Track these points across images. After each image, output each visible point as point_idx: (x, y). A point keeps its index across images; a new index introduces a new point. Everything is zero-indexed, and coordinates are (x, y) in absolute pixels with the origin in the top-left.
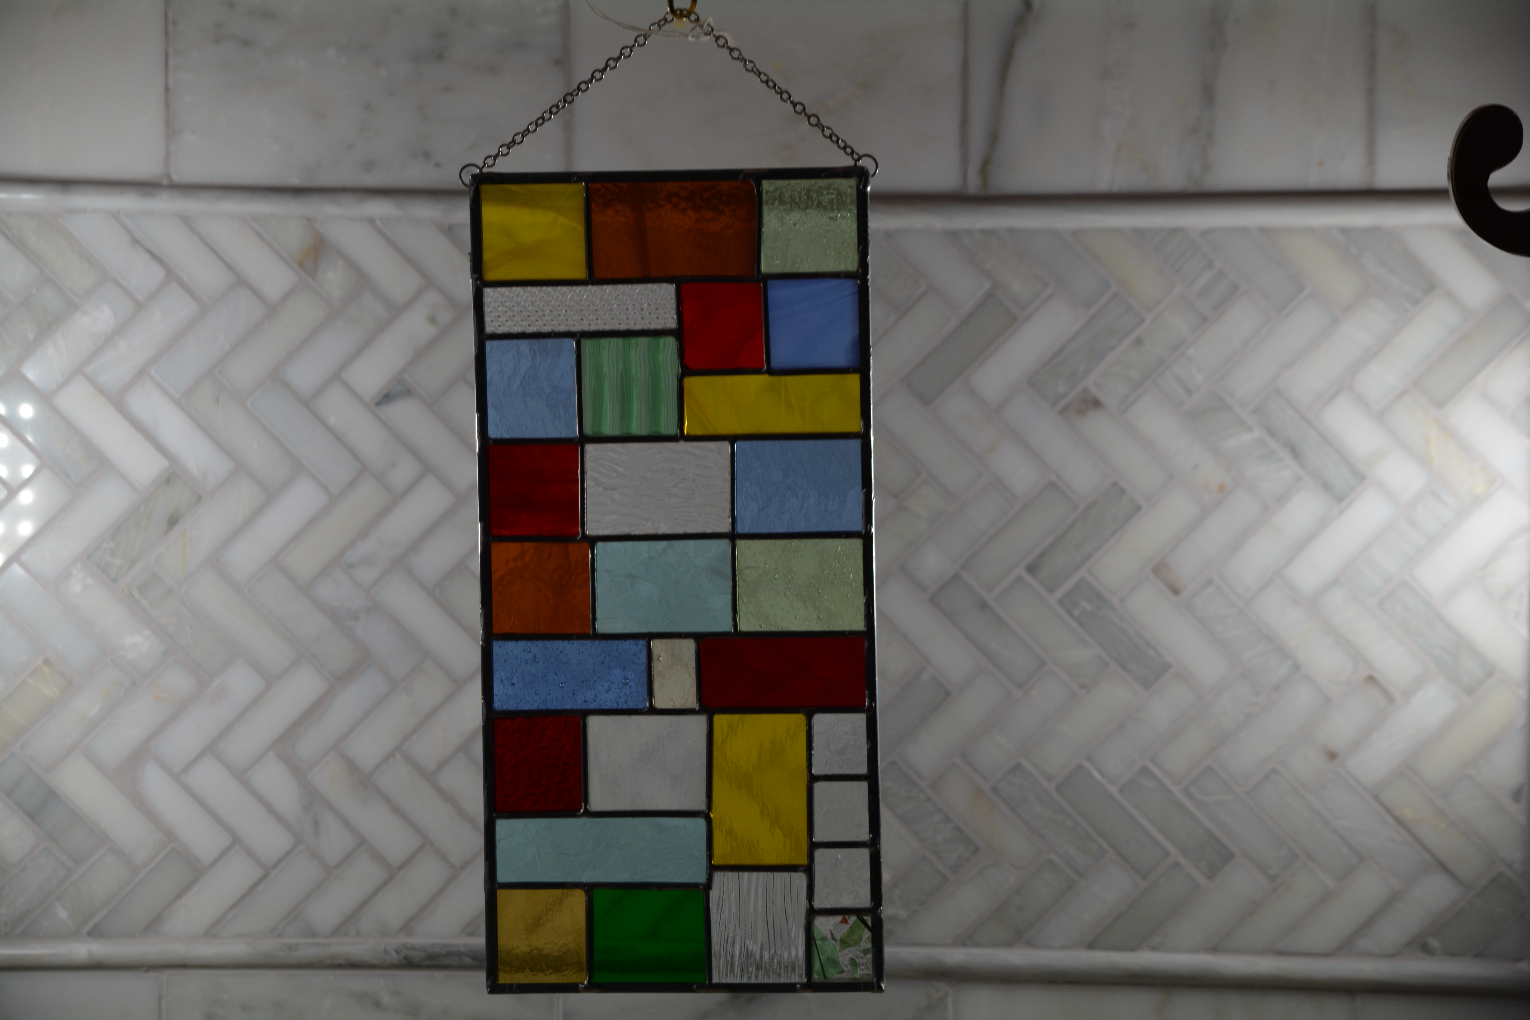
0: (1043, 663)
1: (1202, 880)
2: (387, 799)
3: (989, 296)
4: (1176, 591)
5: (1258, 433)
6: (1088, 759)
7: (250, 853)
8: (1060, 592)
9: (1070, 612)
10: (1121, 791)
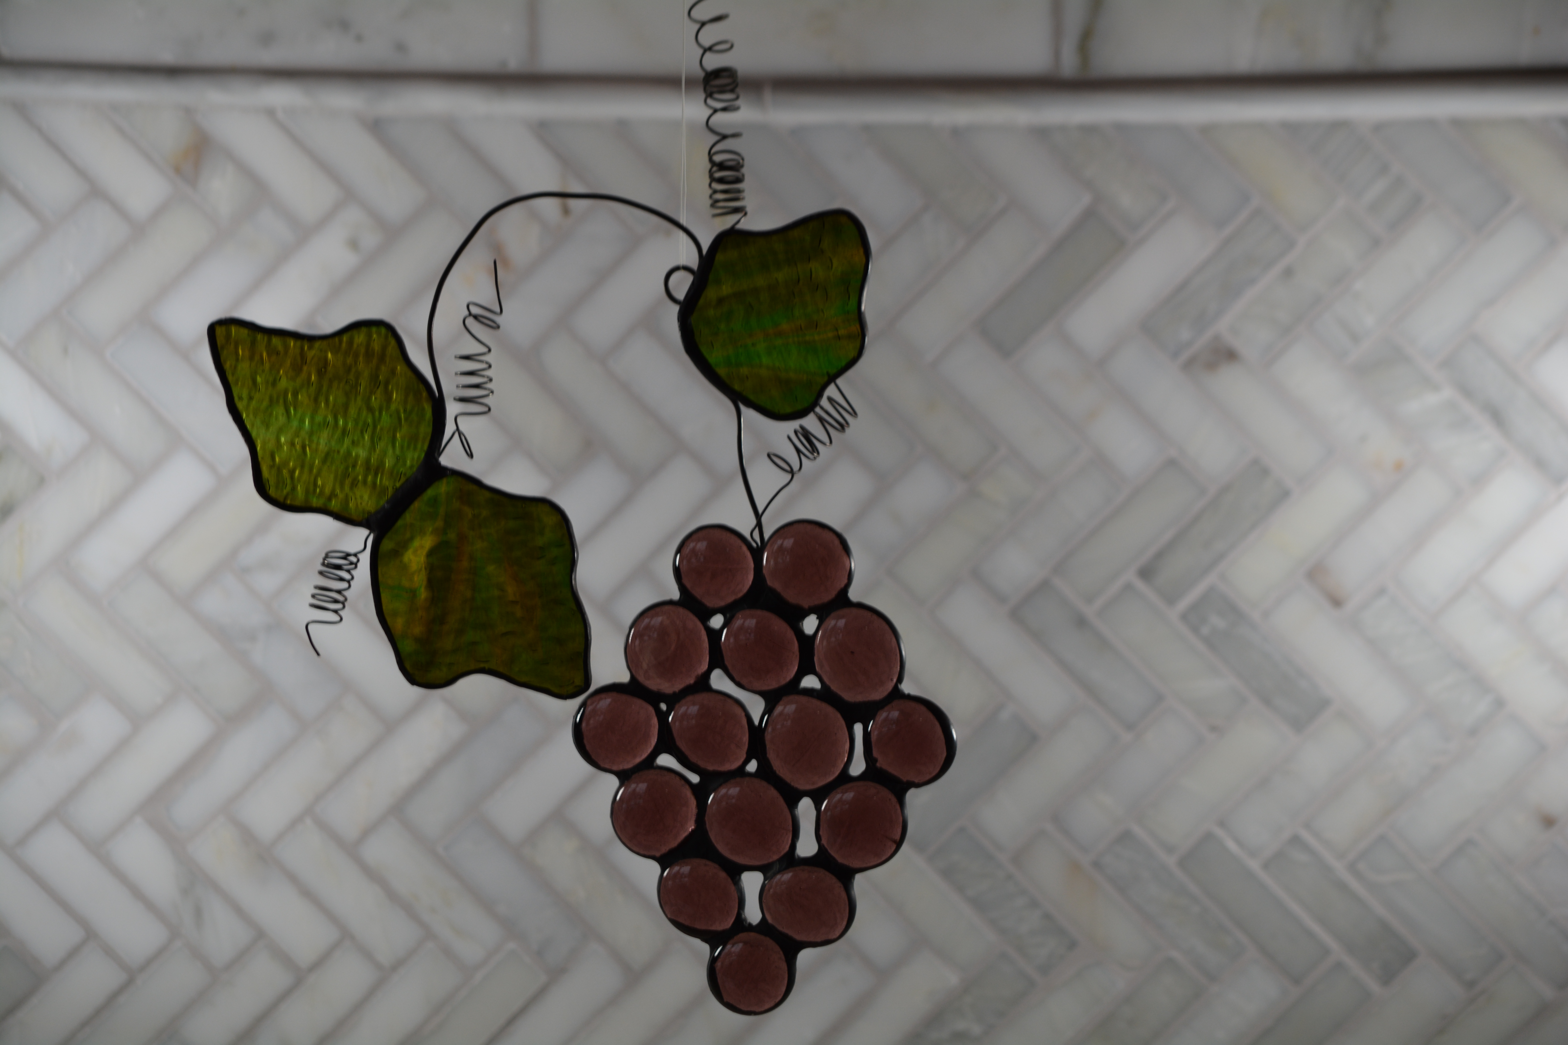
0: (1159, 698)
1: (1374, 986)
2: (293, 878)
3: (1089, 215)
4: (1336, 602)
5: (1447, 393)
6: (1222, 824)
7: (110, 952)
8: (1184, 604)
9: (1195, 630)
10: (1266, 866)
